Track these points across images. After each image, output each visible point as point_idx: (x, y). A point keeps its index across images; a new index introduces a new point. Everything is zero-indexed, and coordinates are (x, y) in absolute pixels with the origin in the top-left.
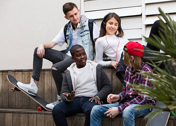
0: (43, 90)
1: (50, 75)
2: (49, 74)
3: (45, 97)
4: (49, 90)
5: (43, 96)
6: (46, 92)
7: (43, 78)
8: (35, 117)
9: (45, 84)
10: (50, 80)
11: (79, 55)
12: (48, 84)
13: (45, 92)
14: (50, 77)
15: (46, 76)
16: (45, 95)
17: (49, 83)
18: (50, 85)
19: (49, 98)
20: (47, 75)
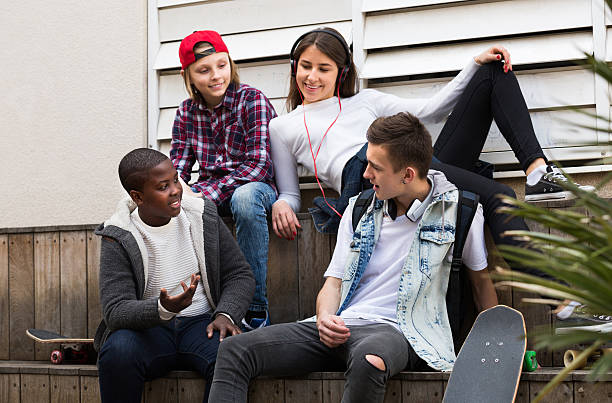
0: (28, 294)
1: (52, 245)
2: (49, 242)
3: (37, 320)
4: (51, 297)
5: (31, 316)
6: (40, 300)
7: (29, 258)
8: (15, 385)
9: (38, 278)
10: (52, 262)
11: (164, 184)
12: (49, 275)
13: (37, 301)
14: (52, 253)
15: (41, 251)
16: (38, 312)
17: (52, 273)
18: (55, 281)
19: (51, 321)
20: (43, 248)
